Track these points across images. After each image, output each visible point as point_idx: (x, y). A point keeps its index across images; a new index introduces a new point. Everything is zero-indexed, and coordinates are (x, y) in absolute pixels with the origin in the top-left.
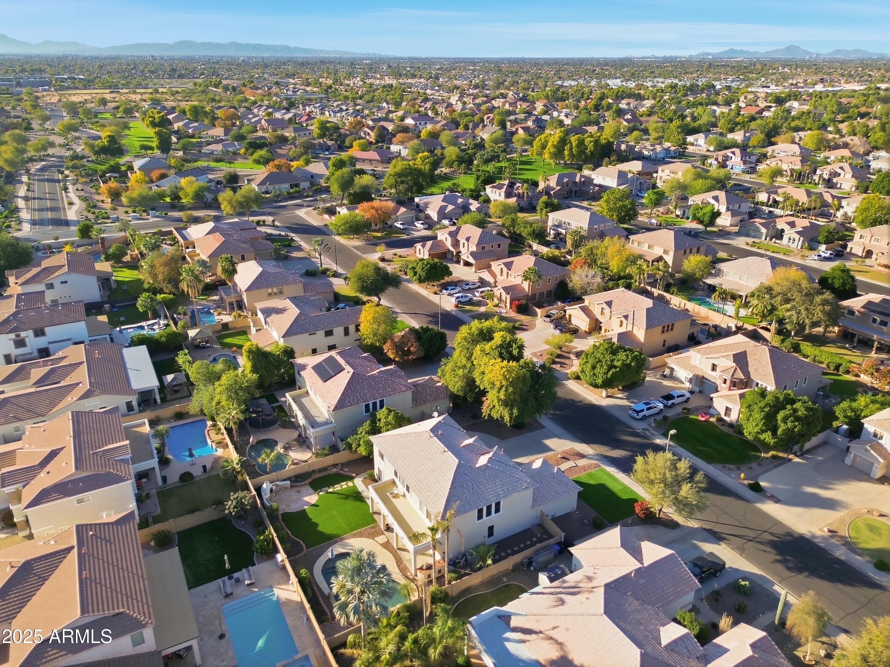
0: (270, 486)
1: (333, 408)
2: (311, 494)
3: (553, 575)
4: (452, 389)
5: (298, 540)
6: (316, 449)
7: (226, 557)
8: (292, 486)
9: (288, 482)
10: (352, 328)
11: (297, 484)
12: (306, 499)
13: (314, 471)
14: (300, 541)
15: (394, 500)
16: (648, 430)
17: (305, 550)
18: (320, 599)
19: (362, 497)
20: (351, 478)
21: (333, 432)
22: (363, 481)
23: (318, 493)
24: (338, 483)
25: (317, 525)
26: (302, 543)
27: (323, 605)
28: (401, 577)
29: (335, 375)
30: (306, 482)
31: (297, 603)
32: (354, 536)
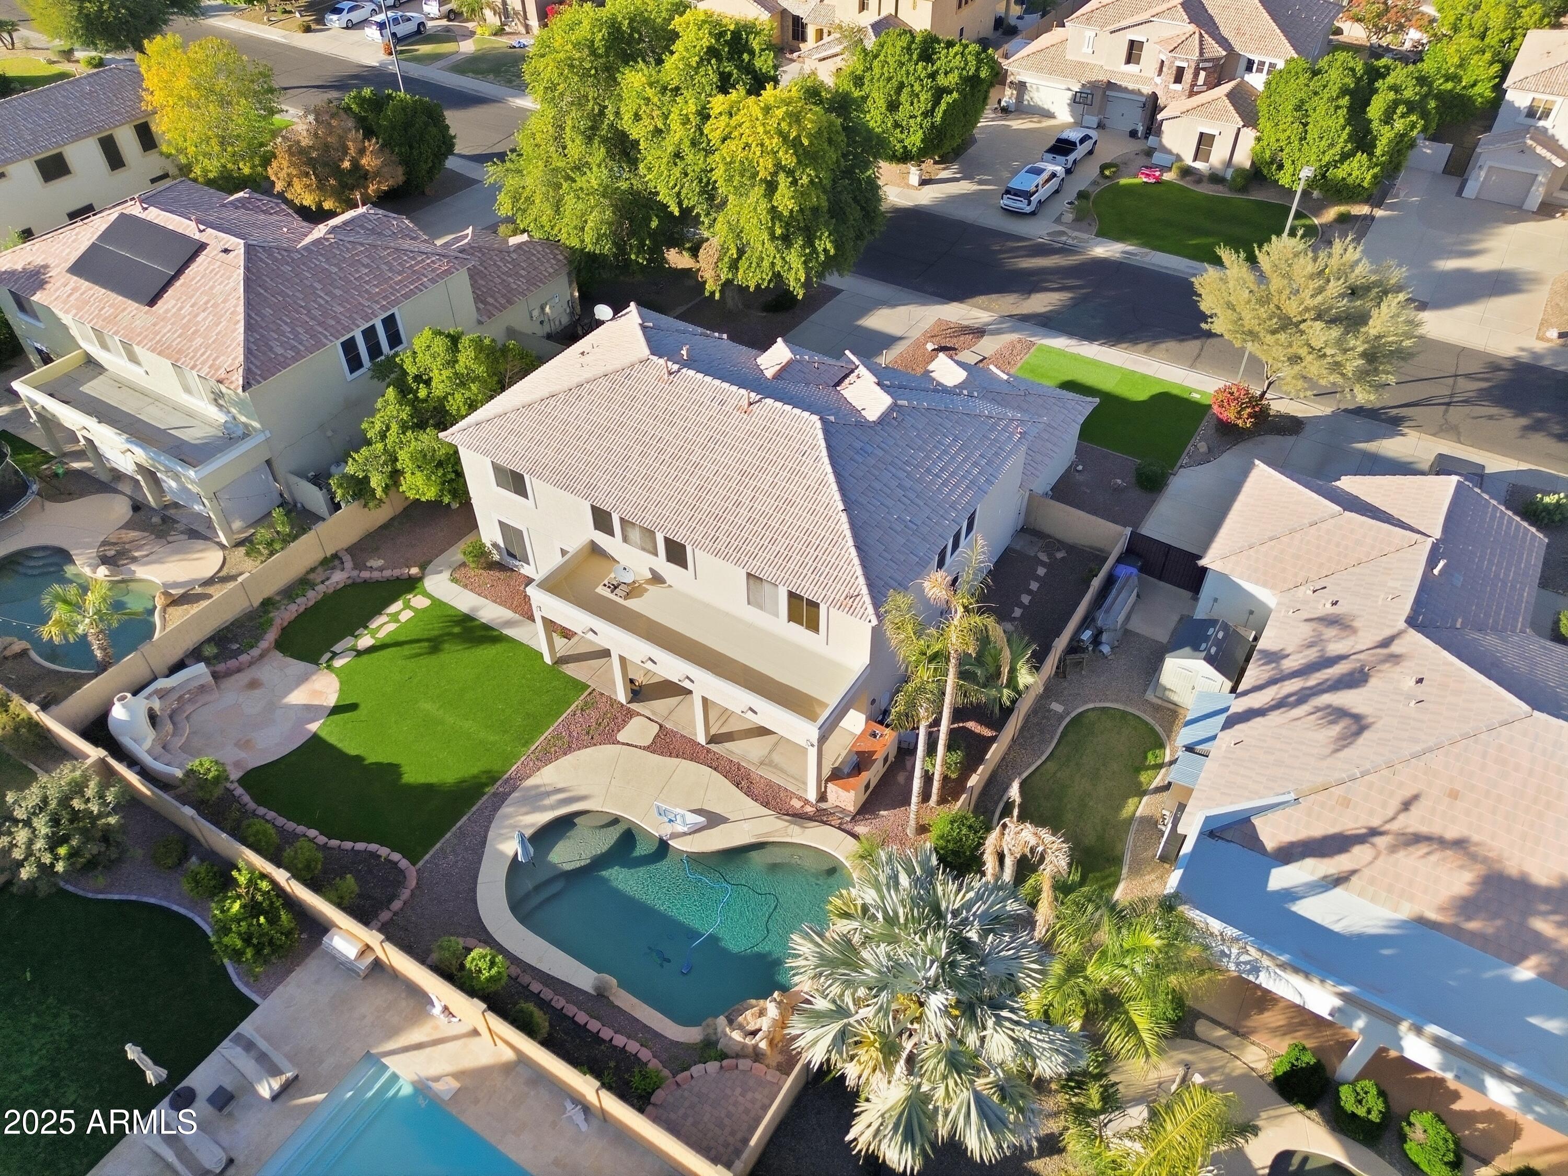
0: (141, 703)
1: (238, 379)
2: (303, 679)
3: (1213, 650)
4: (575, 243)
5: (360, 846)
6: (229, 531)
7: (132, 1052)
8: (216, 676)
9: (199, 670)
10: (127, 140)
11: (232, 663)
12: (298, 697)
13: (268, 604)
14: (373, 847)
15: (632, 604)
16: (1063, 233)
17: (412, 873)
18: (582, 1018)
19: (486, 627)
20: (411, 584)
21: (268, 462)
22: (454, 580)
23: (329, 667)
24: (378, 611)
25: (393, 770)
26: (384, 851)
27: (606, 1033)
28: (781, 824)
29: (180, 272)
30: (264, 644)
31: (507, 1069)
32: (546, 757)
